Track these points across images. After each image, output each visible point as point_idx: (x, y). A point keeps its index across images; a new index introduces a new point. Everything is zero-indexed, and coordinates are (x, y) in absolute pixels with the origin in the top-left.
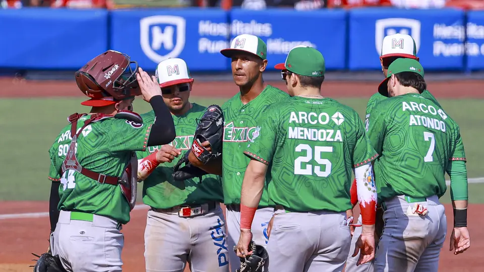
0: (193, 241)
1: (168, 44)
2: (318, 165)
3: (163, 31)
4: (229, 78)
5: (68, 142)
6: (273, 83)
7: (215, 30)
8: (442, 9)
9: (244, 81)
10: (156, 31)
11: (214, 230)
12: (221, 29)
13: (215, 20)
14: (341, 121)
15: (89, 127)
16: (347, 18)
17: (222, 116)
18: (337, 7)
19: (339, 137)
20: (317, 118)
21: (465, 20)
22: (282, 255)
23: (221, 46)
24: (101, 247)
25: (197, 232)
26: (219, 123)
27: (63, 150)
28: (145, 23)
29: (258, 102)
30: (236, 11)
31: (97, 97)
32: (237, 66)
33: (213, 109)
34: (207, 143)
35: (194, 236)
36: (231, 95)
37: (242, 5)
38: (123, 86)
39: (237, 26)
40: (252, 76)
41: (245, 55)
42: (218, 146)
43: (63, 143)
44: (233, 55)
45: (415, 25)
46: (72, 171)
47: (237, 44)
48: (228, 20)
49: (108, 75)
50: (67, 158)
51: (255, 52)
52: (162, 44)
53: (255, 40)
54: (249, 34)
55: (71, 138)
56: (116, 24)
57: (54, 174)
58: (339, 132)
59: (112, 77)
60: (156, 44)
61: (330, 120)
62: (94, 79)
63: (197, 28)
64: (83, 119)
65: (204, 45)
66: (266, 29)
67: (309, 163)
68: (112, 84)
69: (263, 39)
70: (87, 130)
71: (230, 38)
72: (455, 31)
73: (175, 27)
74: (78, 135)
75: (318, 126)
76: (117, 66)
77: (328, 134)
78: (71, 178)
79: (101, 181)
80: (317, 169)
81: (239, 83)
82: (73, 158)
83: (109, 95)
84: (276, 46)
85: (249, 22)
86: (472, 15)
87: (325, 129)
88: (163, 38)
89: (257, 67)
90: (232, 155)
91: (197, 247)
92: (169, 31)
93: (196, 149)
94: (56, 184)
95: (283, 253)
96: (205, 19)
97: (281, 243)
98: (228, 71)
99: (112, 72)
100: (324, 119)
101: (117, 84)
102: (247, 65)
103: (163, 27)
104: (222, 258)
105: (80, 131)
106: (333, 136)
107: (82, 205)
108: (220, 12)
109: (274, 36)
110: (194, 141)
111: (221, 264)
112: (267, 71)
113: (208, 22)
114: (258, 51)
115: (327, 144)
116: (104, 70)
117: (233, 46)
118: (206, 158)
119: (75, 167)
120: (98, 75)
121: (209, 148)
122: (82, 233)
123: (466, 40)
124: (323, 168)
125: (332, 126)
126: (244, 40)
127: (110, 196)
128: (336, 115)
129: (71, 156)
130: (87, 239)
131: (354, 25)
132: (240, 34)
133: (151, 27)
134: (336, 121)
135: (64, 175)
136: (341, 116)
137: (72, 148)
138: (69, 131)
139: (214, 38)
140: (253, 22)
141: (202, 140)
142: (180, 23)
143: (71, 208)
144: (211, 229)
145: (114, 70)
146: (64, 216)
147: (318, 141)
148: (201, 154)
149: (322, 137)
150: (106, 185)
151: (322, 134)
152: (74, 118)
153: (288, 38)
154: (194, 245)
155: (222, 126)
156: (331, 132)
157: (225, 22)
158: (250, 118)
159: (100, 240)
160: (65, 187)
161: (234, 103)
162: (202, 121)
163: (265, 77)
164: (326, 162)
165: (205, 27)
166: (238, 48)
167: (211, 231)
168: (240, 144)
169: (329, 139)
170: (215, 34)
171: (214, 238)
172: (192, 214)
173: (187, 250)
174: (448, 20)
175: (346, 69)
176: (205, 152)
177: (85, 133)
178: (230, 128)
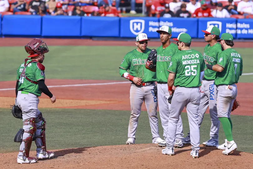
0: (146, 94)
1: (139, 29)
2: (193, 72)
3: (137, 25)
4: (159, 40)
5: (23, 68)
6: (173, 42)
7: (154, 25)
8: (230, 18)
9: (164, 41)
10: (135, 24)
11: (153, 90)
12: (156, 24)
13: (154, 21)
14: (198, 56)
15: (30, 64)
16: (198, 21)
17: (156, 53)
18: (194, 17)
19: (198, 62)
20: (191, 56)
21: (236, 22)
22: (177, 101)
23: (156, 30)
24: (31, 103)
25: (147, 91)
26: (155, 55)
27: (21, 70)
28: (131, 22)
29: (168, 48)
30: (161, 18)
31: (32, 54)
32: (162, 36)
33: (153, 50)
34: (151, 61)
35: (146, 92)
36: (159, 46)
37: (163, 16)
38: (40, 49)
39: (162, 23)
40: (166, 39)
41: (164, 33)
42: (155, 62)
43: (21, 68)
44: (160, 32)
45: (220, 24)
46: (23, 78)
47: (162, 29)
48: (159, 21)
49: (35, 46)
50: (22, 73)
51: (167, 31)
52: (137, 29)
53: (168, 28)
54: (166, 25)
55: (24, 67)
56: (122, 22)
57: (18, 78)
58: (198, 60)
59: (37, 47)
60: (135, 29)
61: (195, 57)
62: (30, 48)
63: (148, 24)
64: (29, 61)
65: (151, 29)
66: (171, 24)
67: (190, 72)
68: (37, 49)
69: (170, 27)
70: (30, 65)
71: (159, 27)
72: (234, 26)
73: (141, 23)
74: (26, 66)
75: (191, 59)
76: (38, 43)
77: (195, 61)
78: (23, 80)
79: (32, 82)
80: (192, 73)
81: (162, 41)
82: (24, 73)
83: (36, 53)
84: (174, 30)
85: (166, 22)
86: (239, 20)
87: (194, 60)
88: (137, 27)
89: (168, 37)
90: (159, 65)
91: (147, 96)
92: (139, 24)
93: (148, 63)
94: (18, 81)
95: (178, 100)
96: (151, 21)
97: (178, 97)
98: (159, 38)
99: (36, 45)
100: (193, 56)
101: (38, 49)
102: (165, 36)
103: (137, 23)
104: (155, 99)
105: (27, 65)
106: (197, 62)
107: (25, 90)
108: (156, 18)
109: (174, 27)
110: (147, 61)
111: (155, 102)
112: (172, 38)
113: (152, 22)
114: (169, 32)
115: (195, 64)
116: (34, 45)
117: (160, 29)
118: (151, 67)
119: (24, 76)
120: (32, 46)
121: (152, 63)
122: (25, 98)
123: (237, 28)
124: (194, 73)
125: (196, 58)
126: (164, 28)
127: (34, 88)
128: (196, 55)
129: (23, 73)
130: (26, 100)
131: (200, 23)
132: (163, 26)
133: (133, 23)
134: (197, 56)
135: (21, 78)
136: (198, 55)
137: (24, 70)
138: (24, 64)
139: (154, 27)
140: (167, 22)
141: (150, 60)
142: (143, 22)
143: (22, 90)
144: (151, 90)
145: (37, 44)
146: (19, 92)
147: (192, 64)
148: (150, 65)
149: (193, 62)
150: (33, 84)
151: (193, 61)
152: (26, 60)
153: (178, 27)
154: (146, 95)
155: (156, 56)
156: (196, 60)
157: (158, 22)
158: (166, 54)
159: (31, 101)
160: (20, 83)
161: (160, 48)
162: (150, 54)
163: (171, 40)
164: (195, 70)
165: (151, 23)
166: (162, 30)
167: (151, 91)
168: (162, 62)
169: (195, 63)
170: (154, 26)
171: (152, 93)
172: (145, 85)
173: (144, 97)
174: (231, 22)
175: (197, 38)
176: (151, 64)
177: (29, 66)
178: (159, 56)
